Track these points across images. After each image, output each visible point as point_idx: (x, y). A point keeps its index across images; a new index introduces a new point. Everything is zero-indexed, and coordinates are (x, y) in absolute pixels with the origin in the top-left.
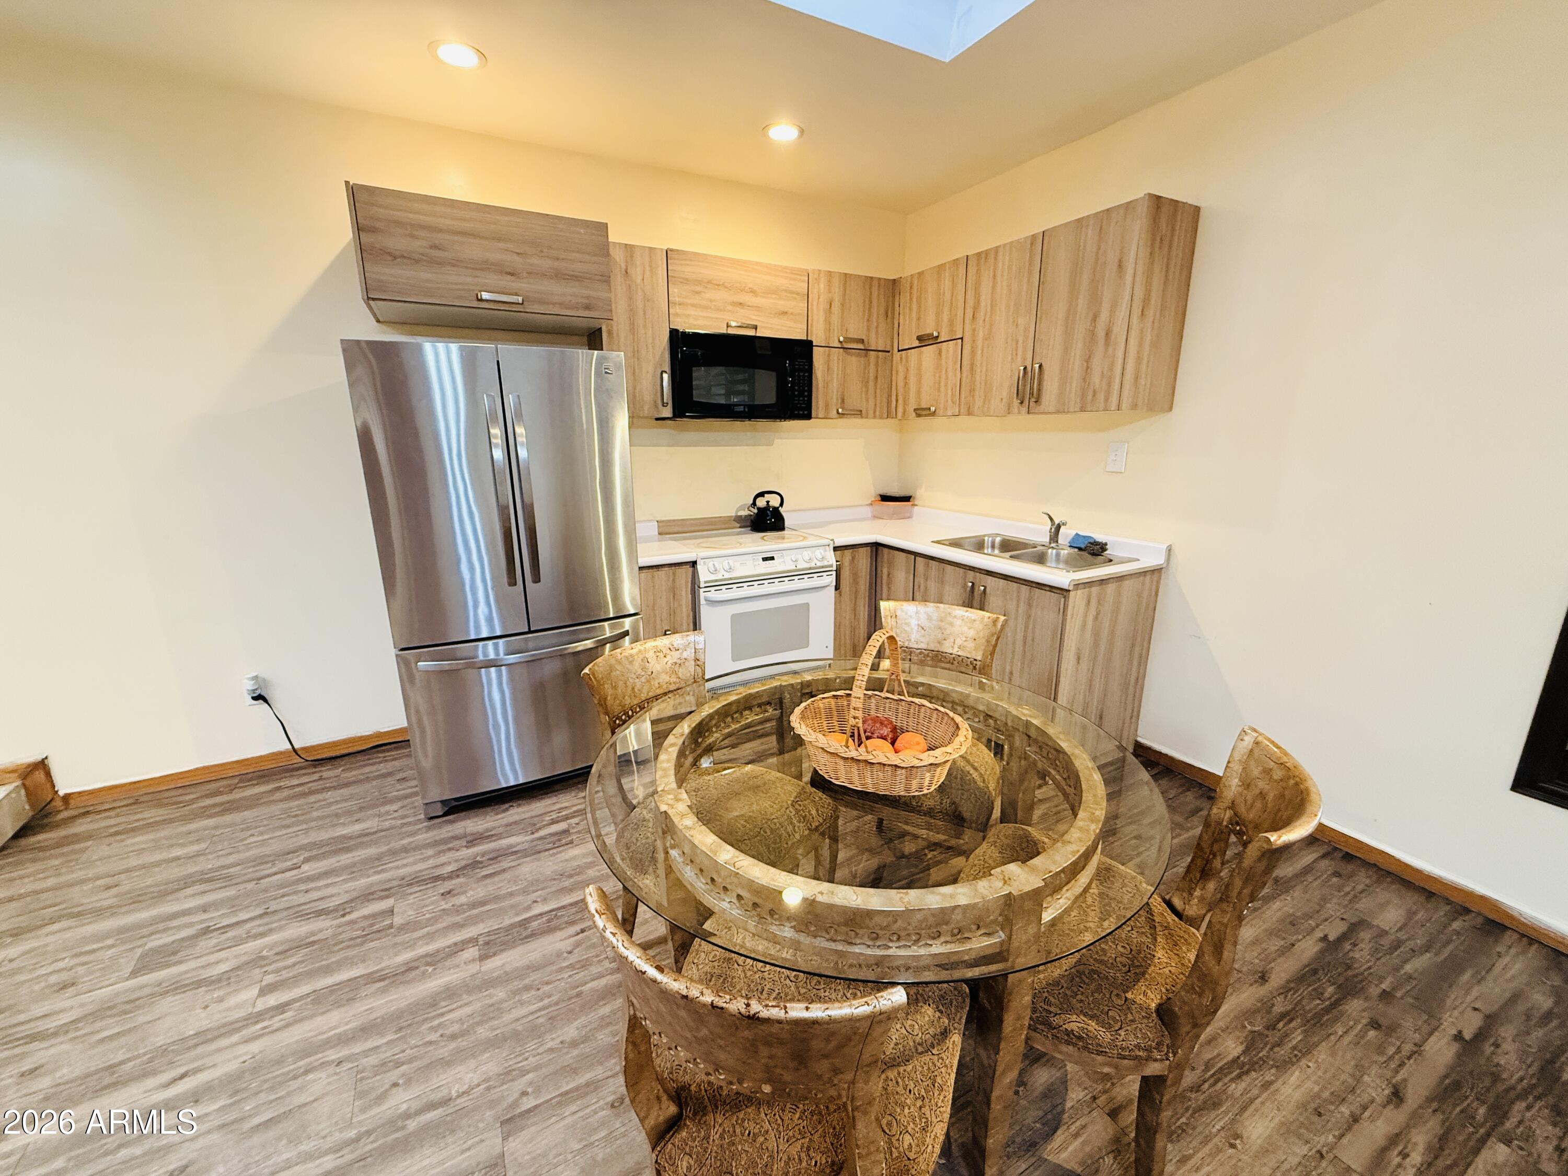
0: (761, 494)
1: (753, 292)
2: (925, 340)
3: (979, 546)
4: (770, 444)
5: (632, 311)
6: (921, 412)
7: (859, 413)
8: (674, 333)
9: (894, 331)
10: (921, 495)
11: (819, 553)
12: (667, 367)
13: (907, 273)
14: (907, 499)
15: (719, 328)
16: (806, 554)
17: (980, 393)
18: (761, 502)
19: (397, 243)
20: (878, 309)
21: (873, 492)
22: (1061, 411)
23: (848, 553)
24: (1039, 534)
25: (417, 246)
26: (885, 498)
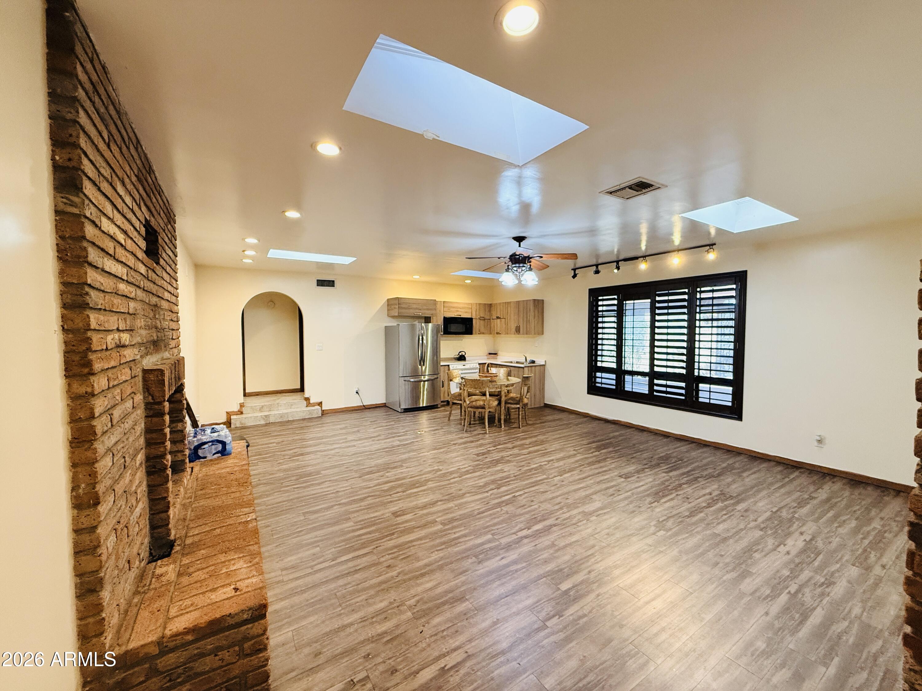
0: (460, 352)
1: (460, 308)
2: (498, 318)
3: (511, 362)
4: (462, 340)
5: (437, 315)
6: (497, 333)
7: (483, 333)
8: (444, 317)
9: (491, 315)
10: (499, 353)
11: (475, 365)
12: (443, 324)
13: (494, 302)
14: (496, 354)
15: (454, 316)
16: (472, 365)
17: (509, 330)
18: (460, 354)
19: (404, 306)
20: (487, 310)
21: (487, 352)
22: (523, 334)
23: (481, 365)
24: (523, 360)
26: (490, 354)
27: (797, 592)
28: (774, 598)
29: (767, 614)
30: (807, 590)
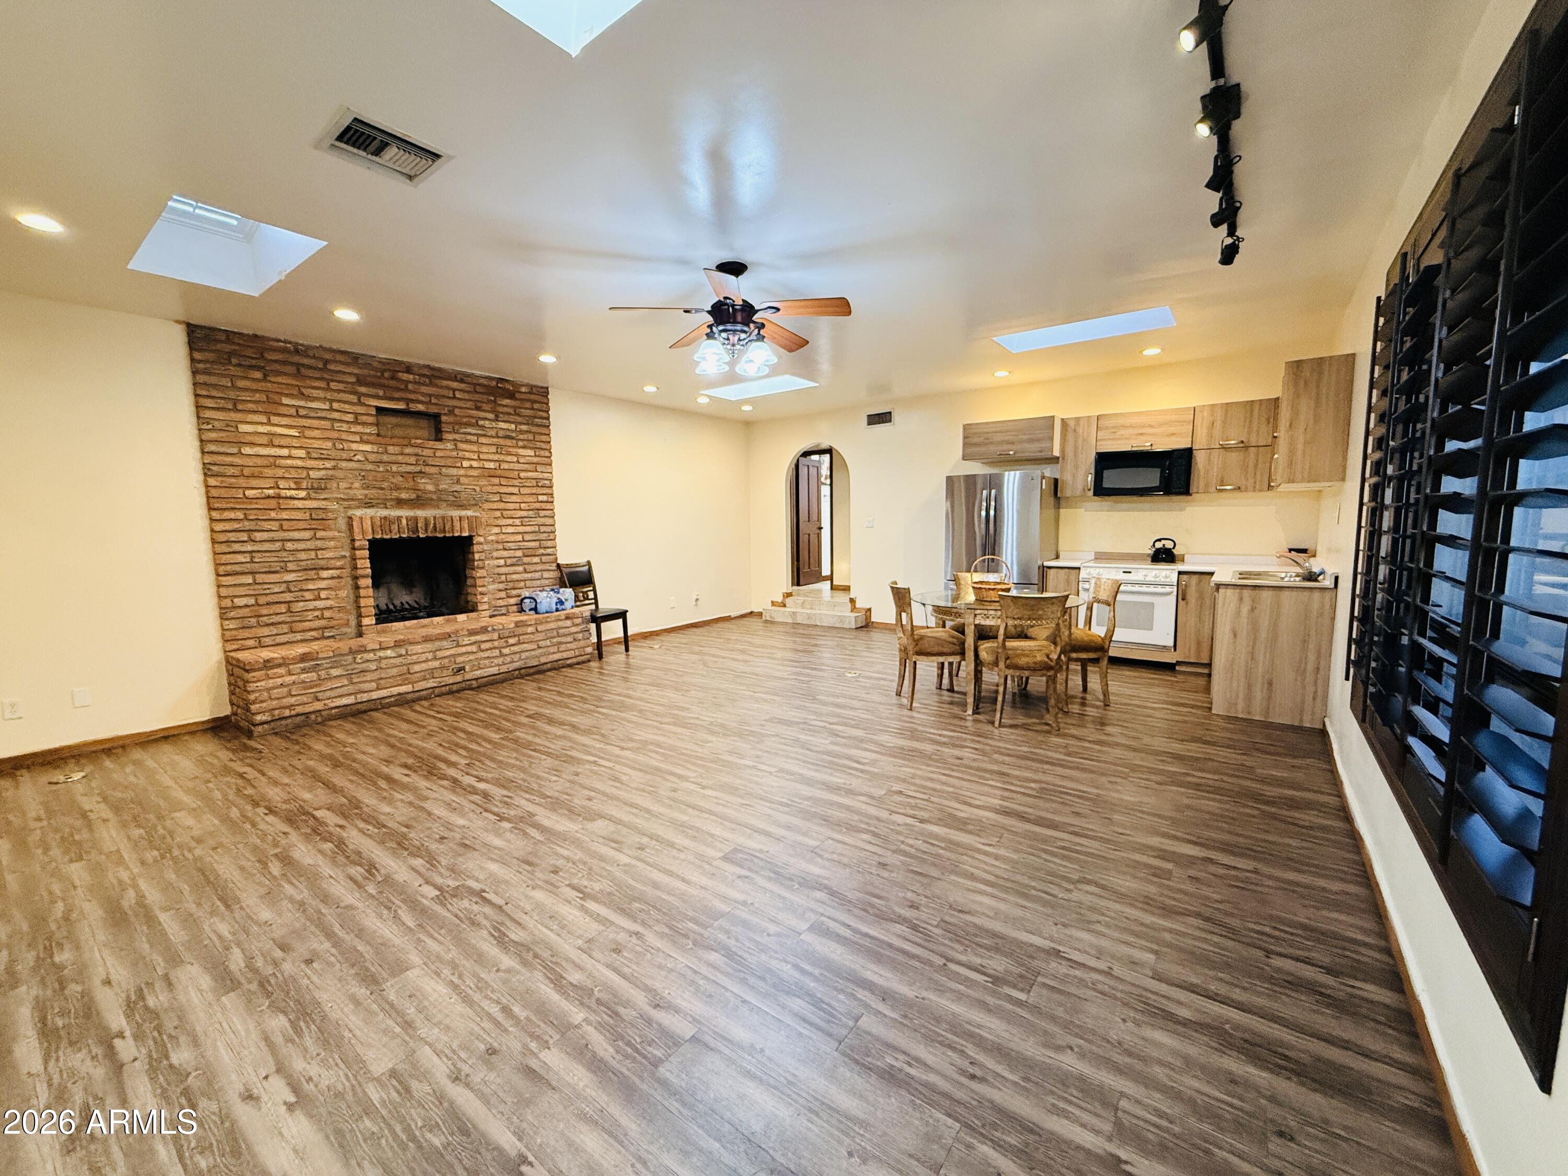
0: (1159, 540)
1: (1151, 426)
5: (1076, 447)
7: (1238, 489)
8: (1101, 454)
12: (1093, 471)
15: (1128, 449)
18: (1159, 545)
19: (975, 440)
20: (1259, 419)
25: (980, 440)
26: (1291, 550)
27: (111, 1052)
28: (128, 1006)
29: (108, 982)
30: (99, 1072)
